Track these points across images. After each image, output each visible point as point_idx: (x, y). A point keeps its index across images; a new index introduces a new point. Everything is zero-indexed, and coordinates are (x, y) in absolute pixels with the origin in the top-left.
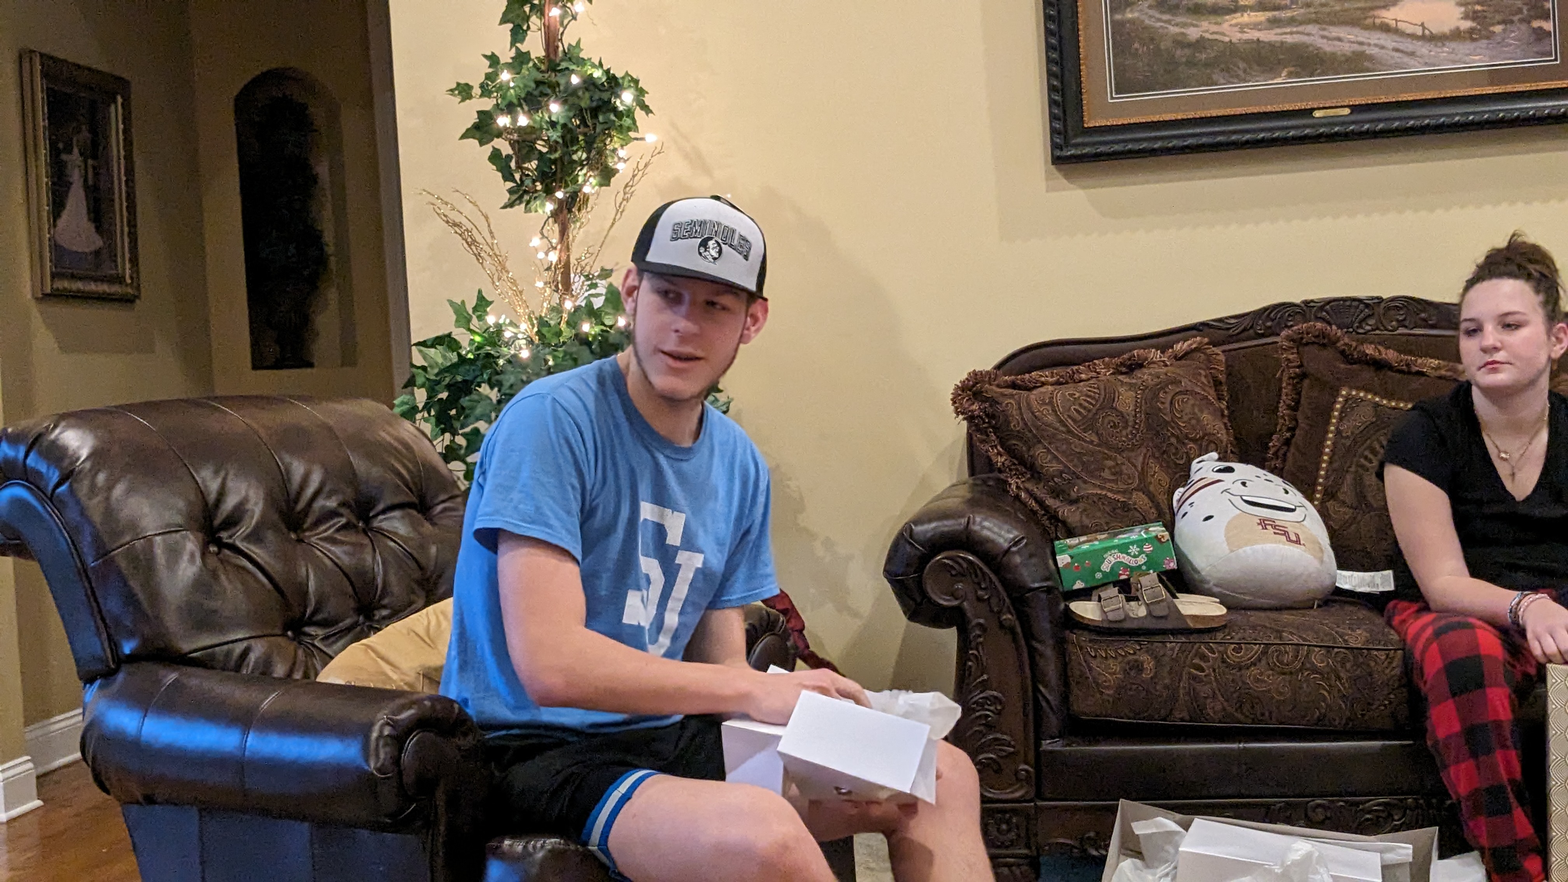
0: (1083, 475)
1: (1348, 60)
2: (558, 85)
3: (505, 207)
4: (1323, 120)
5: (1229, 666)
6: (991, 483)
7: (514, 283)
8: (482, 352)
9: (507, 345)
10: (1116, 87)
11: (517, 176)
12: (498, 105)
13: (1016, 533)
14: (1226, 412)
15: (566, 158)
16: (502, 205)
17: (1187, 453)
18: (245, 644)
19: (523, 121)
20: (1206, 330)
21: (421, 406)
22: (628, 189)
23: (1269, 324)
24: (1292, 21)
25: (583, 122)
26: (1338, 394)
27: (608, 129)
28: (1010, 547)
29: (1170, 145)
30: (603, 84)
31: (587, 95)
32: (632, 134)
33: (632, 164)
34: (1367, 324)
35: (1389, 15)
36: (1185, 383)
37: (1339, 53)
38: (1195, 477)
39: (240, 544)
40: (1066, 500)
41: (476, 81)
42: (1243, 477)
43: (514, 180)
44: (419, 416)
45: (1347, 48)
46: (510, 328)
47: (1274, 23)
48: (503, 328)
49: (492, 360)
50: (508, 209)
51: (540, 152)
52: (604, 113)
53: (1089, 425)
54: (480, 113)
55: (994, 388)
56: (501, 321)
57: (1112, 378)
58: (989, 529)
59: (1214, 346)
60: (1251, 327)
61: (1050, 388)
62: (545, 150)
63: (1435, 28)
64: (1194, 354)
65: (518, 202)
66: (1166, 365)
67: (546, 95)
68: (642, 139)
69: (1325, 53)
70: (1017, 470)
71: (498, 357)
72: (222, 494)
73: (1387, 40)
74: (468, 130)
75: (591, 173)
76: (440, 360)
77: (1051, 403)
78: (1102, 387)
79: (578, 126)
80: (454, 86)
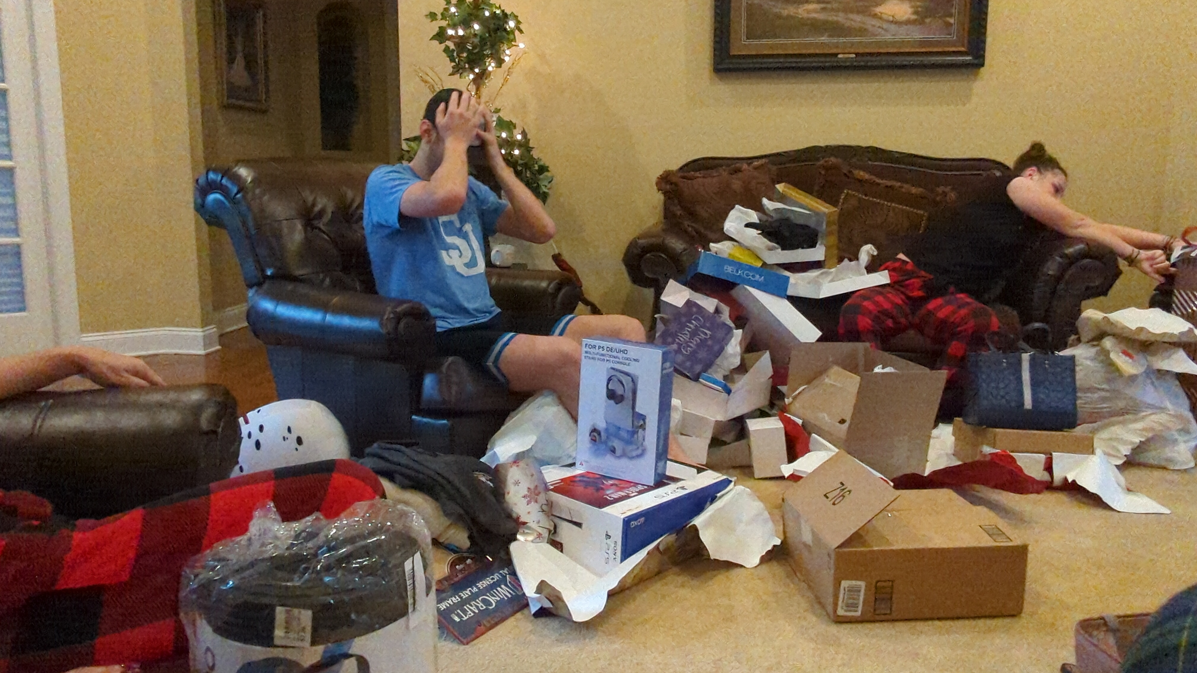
1: (857, 30)
2: (479, 15)
3: (450, 75)
4: (842, 59)
6: (674, 222)
10: (746, 36)
11: (457, 60)
12: (449, 24)
15: (481, 53)
16: (449, 73)
19: (461, 32)
22: (509, 70)
24: (833, 10)
25: (490, 36)
26: (843, 192)
30: (500, 17)
31: (493, 22)
32: (513, 43)
33: (512, 58)
35: (878, 10)
37: (852, 27)
41: (439, 11)
43: (455, 62)
45: (856, 25)
47: (824, 9)
50: (452, 75)
51: (469, 49)
52: (500, 31)
54: (440, 27)
55: (678, 178)
58: (673, 243)
61: (701, 179)
63: (898, 18)
65: (456, 73)
67: (473, 20)
68: (518, 46)
69: (846, 26)
70: (687, 217)
73: (877, 23)
74: (434, 36)
75: (492, 61)
79: (488, 37)
80: (428, 13)
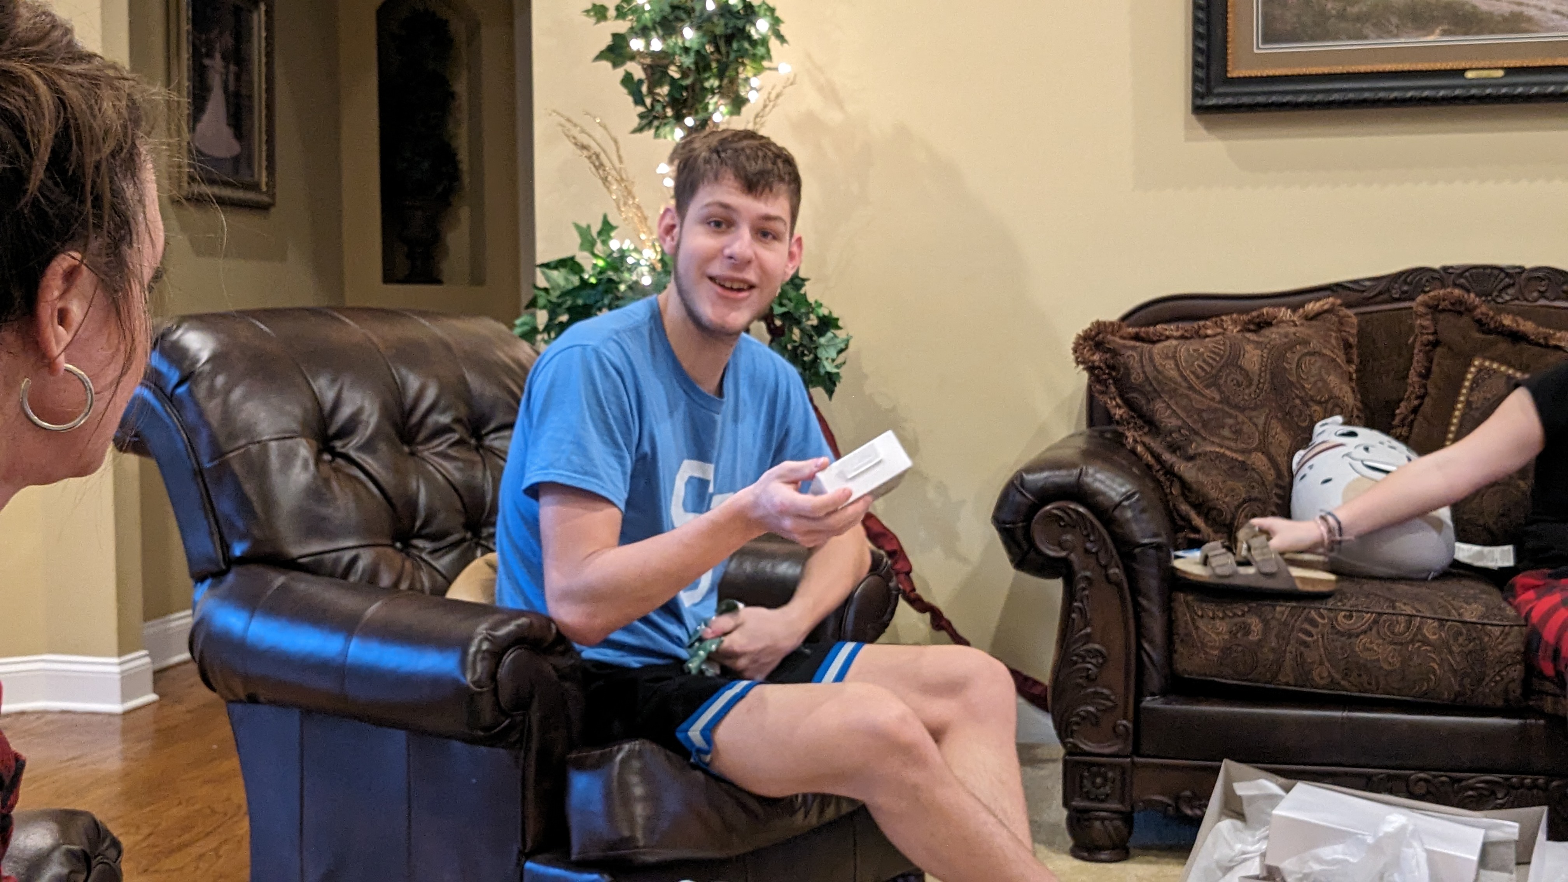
0: (1203, 433)
1: (1505, 19)
2: (693, 10)
3: (635, 131)
4: (1475, 82)
5: (1338, 632)
6: (1108, 435)
7: (638, 207)
8: (604, 277)
9: (630, 270)
10: (1263, 36)
11: (648, 101)
12: (632, 28)
13: (1129, 487)
14: (1354, 376)
15: (698, 86)
16: (632, 128)
17: (1310, 416)
18: (353, 553)
19: (657, 45)
20: (1340, 290)
21: (541, 327)
22: (758, 120)
23: (1405, 288)
25: (718, 49)
26: (1469, 364)
27: (742, 57)
28: (1123, 500)
29: (1315, 100)
30: (738, 12)
31: (722, 22)
32: (765, 63)
33: (764, 94)
34: (1507, 294)
36: (1314, 344)
37: (1496, 13)
38: (1317, 439)
39: (353, 454)
40: (1183, 456)
42: (1367, 443)
43: (645, 105)
44: (539, 337)
46: (634, 254)
48: (627, 254)
49: (613, 285)
50: (638, 135)
51: (672, 78)
52: (738, 41)
53: (1213, 381)
54: (615, 36)
55: (1117, 339)
56: (625, 247)
57: (1240, 336)
58: (1102, 482)
59: (1347, 308)
60: (1387, 291)
61: (1174, 342)
62: (677, 76)
64: (1325, 315)
65: (647, 128)
66: (1296, 325)
67: (682, 20)
68: (776, 69)
69: (1482, 13)
70: (1136, 423)
71: (619, 283)
72: (337, 404)
74: (602, 52)
75: (722, 101)
76: (562, 282)
77: (1174, 357)
78: (1228, 343)
79: (712, 53)
80: (590, 7)
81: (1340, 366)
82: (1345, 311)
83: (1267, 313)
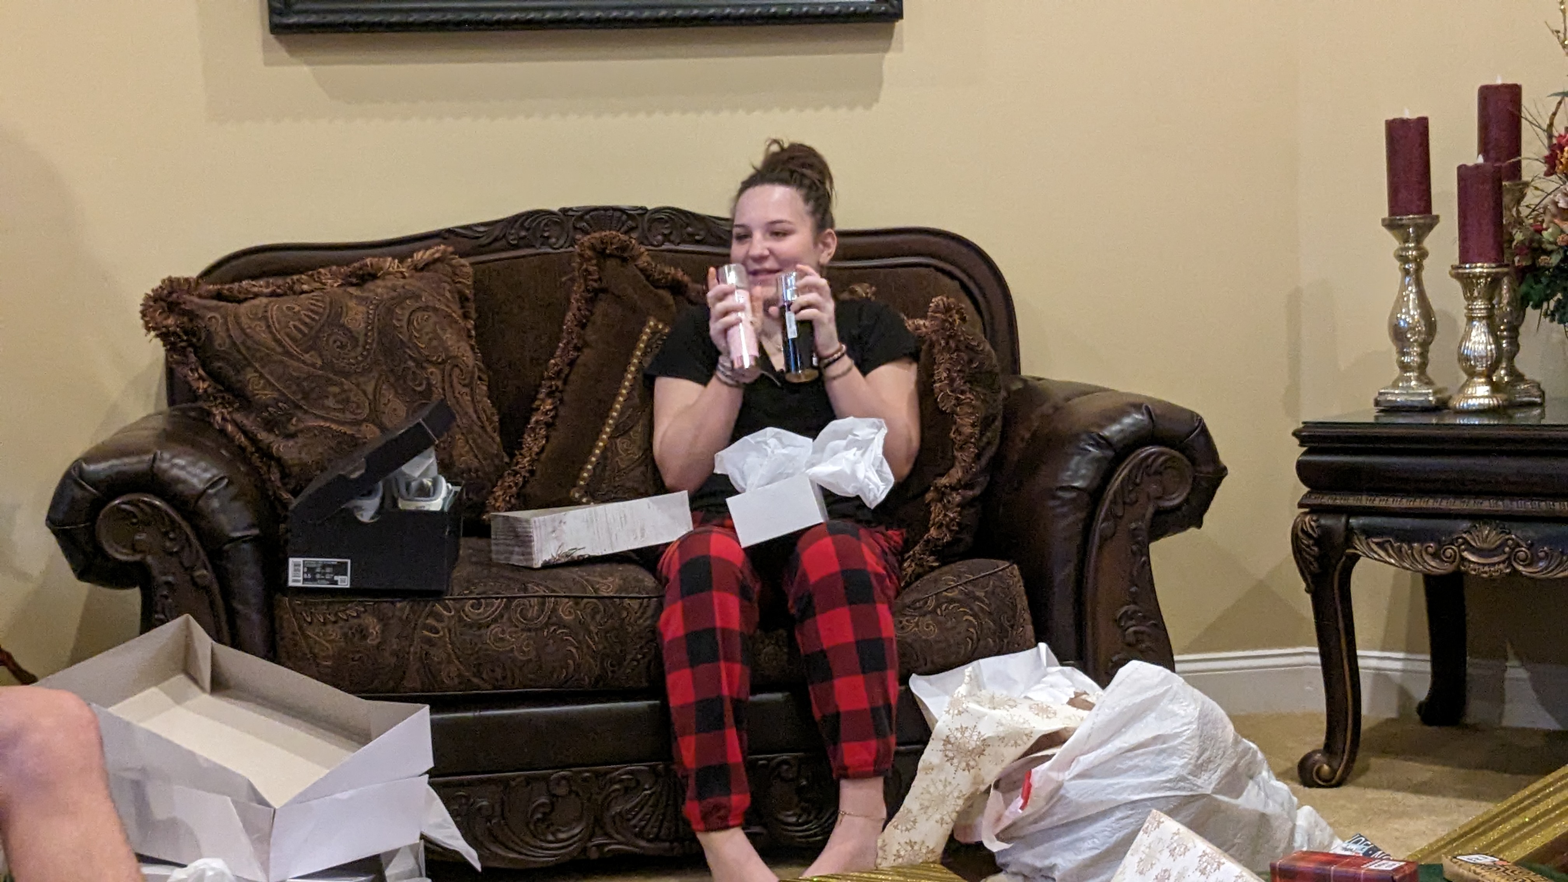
0: (302, 403)
5: (466, 624)
6: (193, 414)
13: (215, 471)
14: (473, 333)
20: (452, 236)
23: (523, 233)
26: (644, 325)
28: (208, 488)
29: (411, 19)
36: (426, 298)
40: (280, 433)
53: (312, 344)
55: (195, 299)
57: (340, 291)
58: (181, 468)
59: (461, 257)
60: (504, 236)
61: (264, 300)
64: (436, 265)
66: (405, 277)
70: (223, 398)
77: (265, 318)
78: (328, 299)
81: (456, 322)
82: (457, 260)
83: (372, 265)
